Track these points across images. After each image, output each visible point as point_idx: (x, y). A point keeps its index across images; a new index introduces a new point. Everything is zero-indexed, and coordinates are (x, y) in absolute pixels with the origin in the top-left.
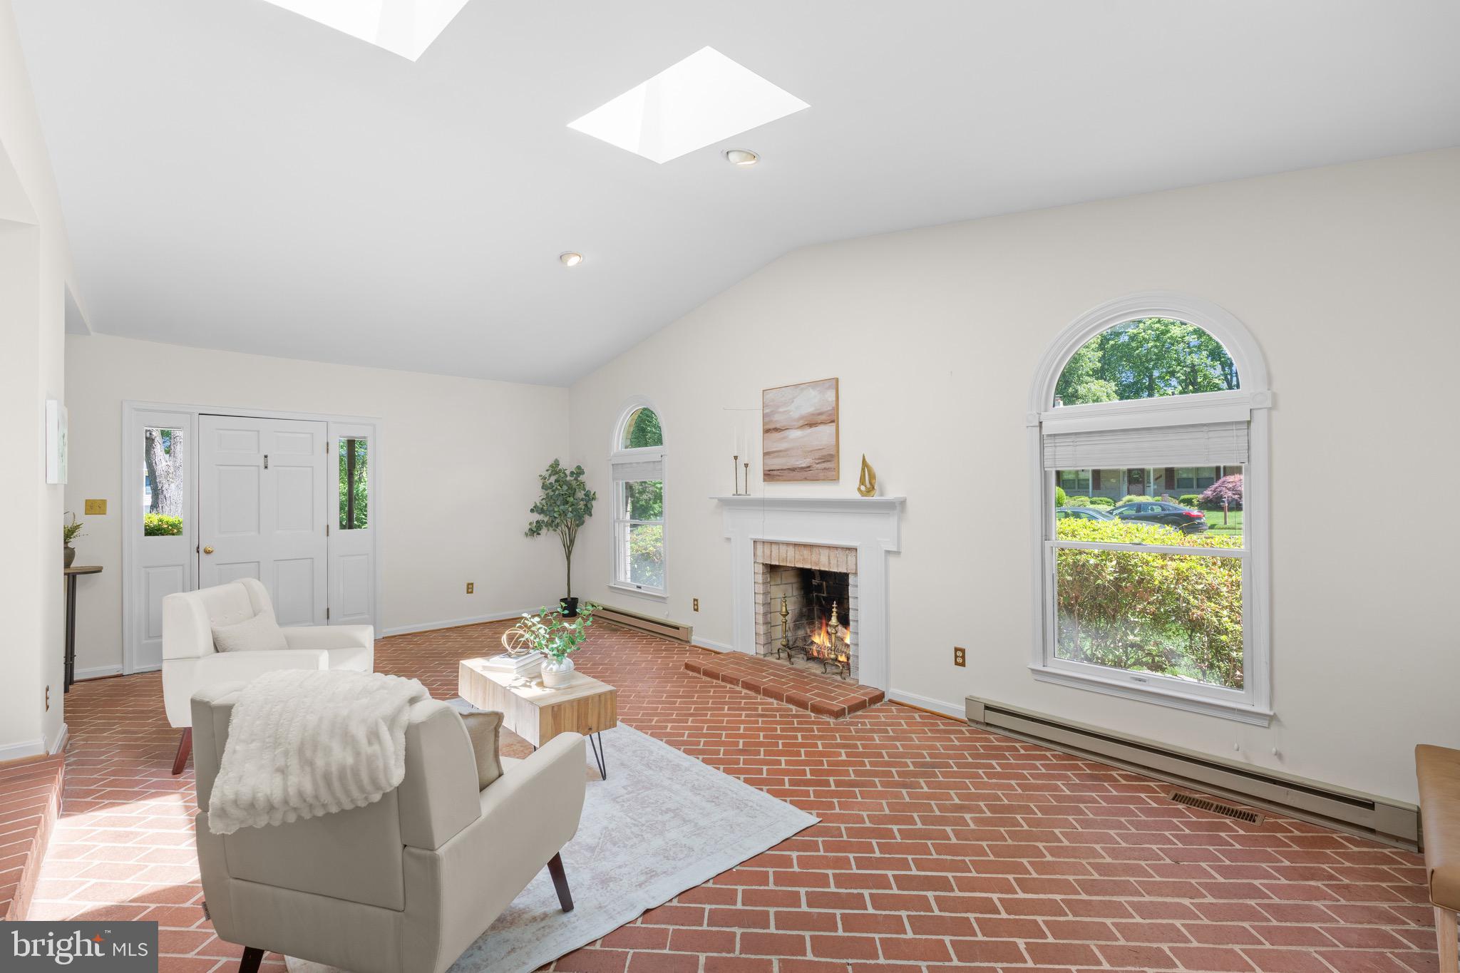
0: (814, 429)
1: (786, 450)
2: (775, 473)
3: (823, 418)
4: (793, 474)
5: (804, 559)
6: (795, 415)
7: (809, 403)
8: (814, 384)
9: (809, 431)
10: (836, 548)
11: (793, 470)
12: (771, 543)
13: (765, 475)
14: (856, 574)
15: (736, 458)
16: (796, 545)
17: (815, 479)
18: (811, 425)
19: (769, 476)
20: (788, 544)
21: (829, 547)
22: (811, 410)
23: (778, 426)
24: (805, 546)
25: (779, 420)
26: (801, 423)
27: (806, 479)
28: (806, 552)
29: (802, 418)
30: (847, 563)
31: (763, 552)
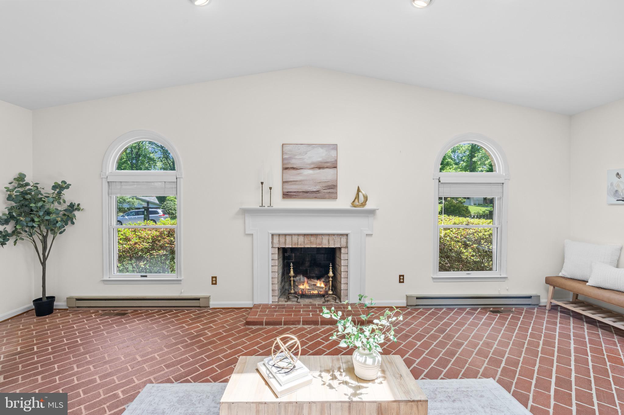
0: (321, 170)
1: (300, 181)
2: (292, 194)
3: (328, 165)
4: (306, 195)
5: (311, 243)
6: (309, 161)
7: (319, 156)
8: (322, 146)
9: (318, 171)
10: (334, 235)
11: (307, 192)
12: (286, 235)
13: (284, 194)
14: (347, 247)
15: (262, 183)
16: (305, 235)
17: (323, 198)
18: (320, 168)
19: (287, 195)
20: (299, 235)
21: (329, 235)
22: (320, 159)
23: (295, 166)
24: (312, 235)
25: (295, 162)
26: (312, 166)
27: (316, 198)
28: (313, 239)
29: (313, 163)
30: (340, 242)
31: (279, 241)
